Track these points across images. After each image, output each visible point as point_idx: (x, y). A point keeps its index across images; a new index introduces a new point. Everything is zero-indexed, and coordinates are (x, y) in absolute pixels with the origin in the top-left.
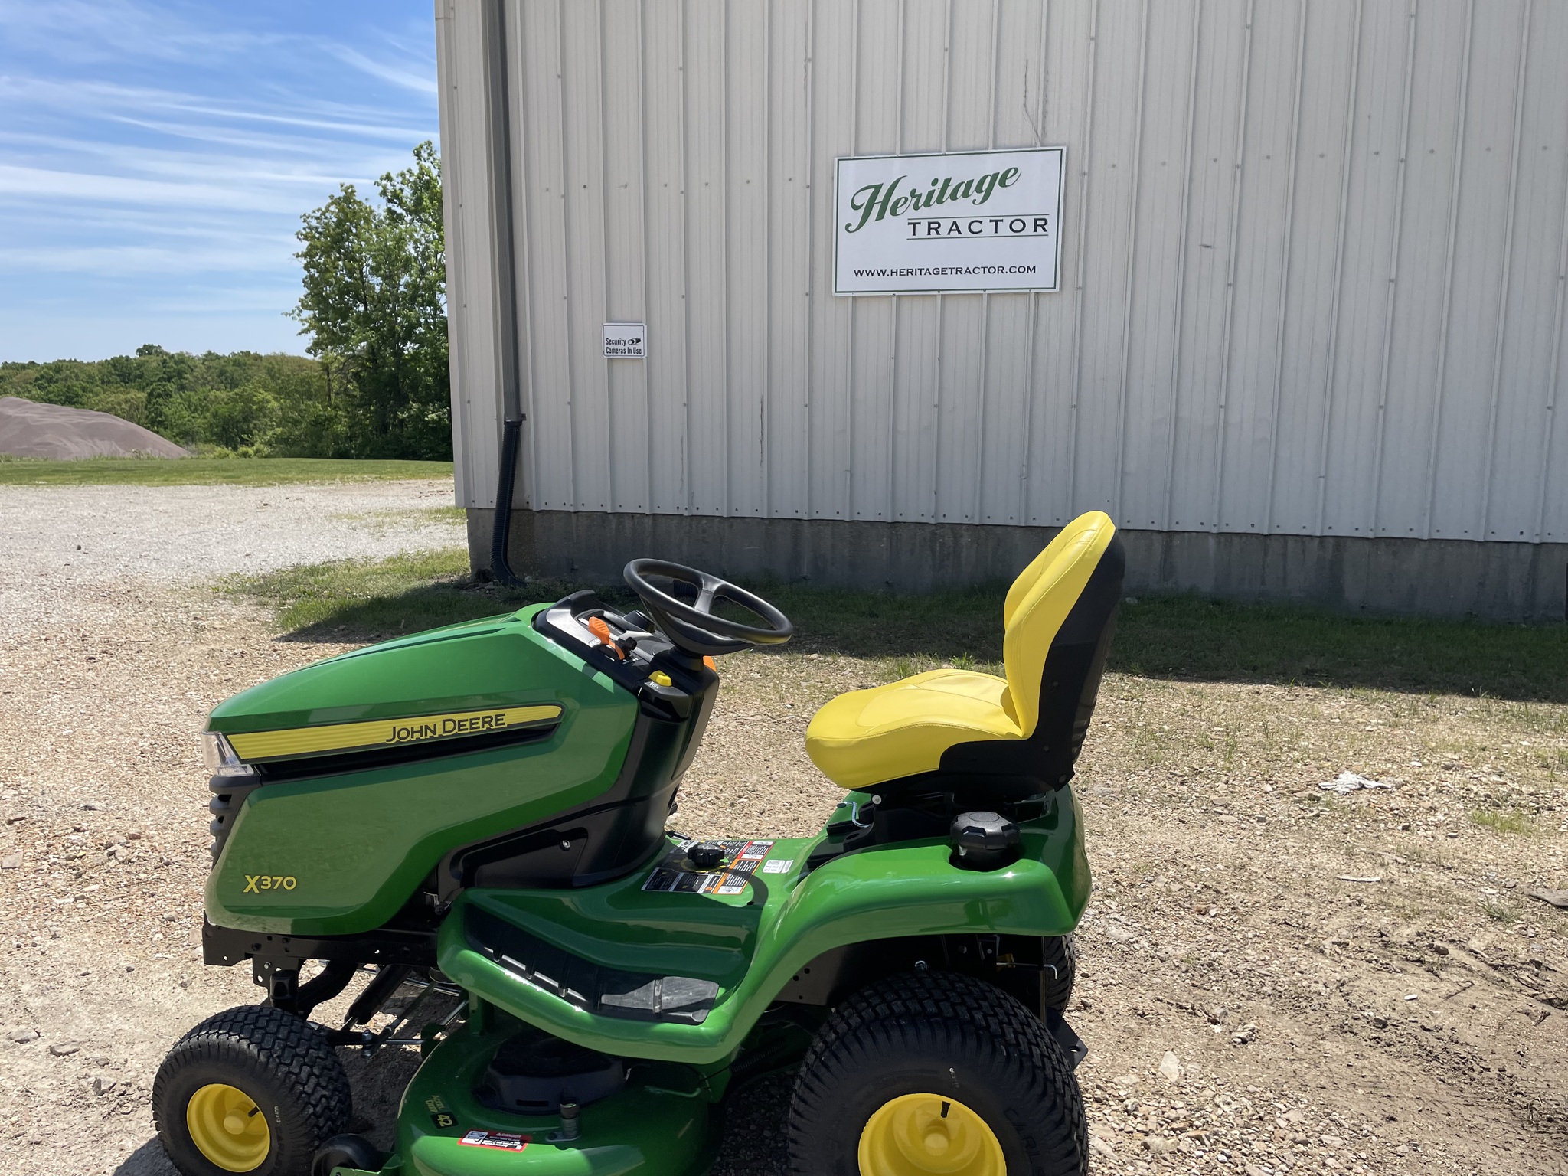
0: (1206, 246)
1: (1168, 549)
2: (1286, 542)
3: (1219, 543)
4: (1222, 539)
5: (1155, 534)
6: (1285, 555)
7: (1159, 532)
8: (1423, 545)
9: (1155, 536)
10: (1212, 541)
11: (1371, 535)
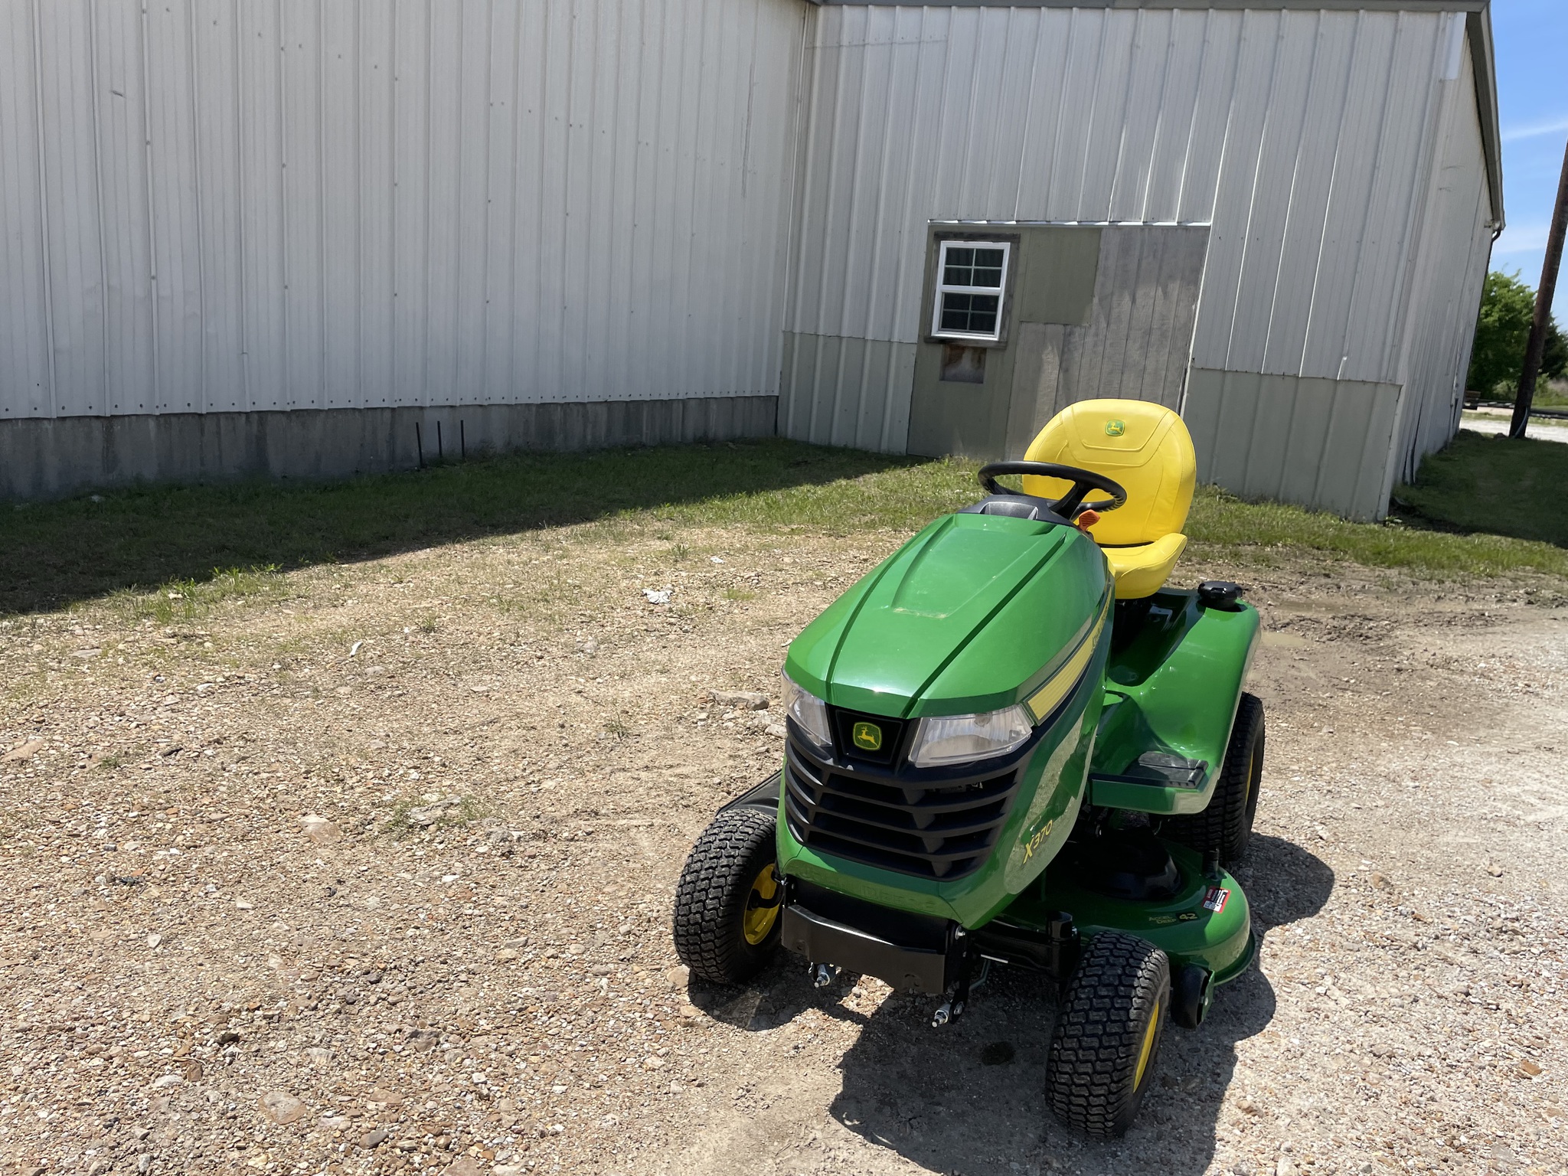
0: (116, 93)
1: (109, 437)
2: (219, 420)
3: (158, 426)
4: (162, 420)
5: (93, 420)
6: (218, 433)
7: (98, 417)
8: (322, 415)
9: (96, 424)
10: (152, 424)
11: (288, 409)
